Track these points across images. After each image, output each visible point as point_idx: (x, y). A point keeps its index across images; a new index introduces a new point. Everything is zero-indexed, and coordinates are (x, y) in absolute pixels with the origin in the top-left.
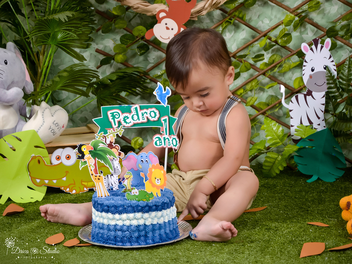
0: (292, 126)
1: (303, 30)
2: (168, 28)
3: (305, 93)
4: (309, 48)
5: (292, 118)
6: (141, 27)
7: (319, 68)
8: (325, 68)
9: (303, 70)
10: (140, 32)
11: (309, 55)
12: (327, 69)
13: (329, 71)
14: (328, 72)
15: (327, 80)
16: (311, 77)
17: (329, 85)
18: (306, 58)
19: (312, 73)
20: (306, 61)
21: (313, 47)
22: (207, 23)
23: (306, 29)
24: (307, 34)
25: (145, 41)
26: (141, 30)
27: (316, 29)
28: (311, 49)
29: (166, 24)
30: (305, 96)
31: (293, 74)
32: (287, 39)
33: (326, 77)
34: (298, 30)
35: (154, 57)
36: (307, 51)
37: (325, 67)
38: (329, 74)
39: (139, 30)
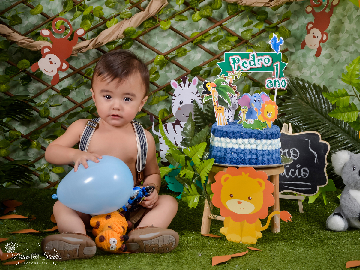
0: (161, 150)
1: (167, 69)
2: (51, 63)
3: (174, 122)
4: (178, 84)
5: (161, 143)
6: (25, 61)
7: (187, 102)
8: (192, 102)
9: (172, 103)
10: (24, 65)
11: (177, 90)
12: (194, 102)
13: (197, 104)
14: (195, 105)
15: (194, 112)
16: (179, 109)
17: (196, 116)
18: (175, 93)
19: (181, 105)
20: (175, 96)
21: (182, 83)
22: (83, 60)
23: (170, 69)
24: (171, 73)
25: (27, 73)
26: (25, 64)
27: (178, 68)
28: (180, 86)
29: (50, 59)
30: (174, 125)
31: (158, 106)
32: (155, 77)
33: (194, 109)
34: (164, 69)
35: (33, 88)
36: (176, 87)
37: (192, 100)
38: (196, 107)
39: (24, 63)
